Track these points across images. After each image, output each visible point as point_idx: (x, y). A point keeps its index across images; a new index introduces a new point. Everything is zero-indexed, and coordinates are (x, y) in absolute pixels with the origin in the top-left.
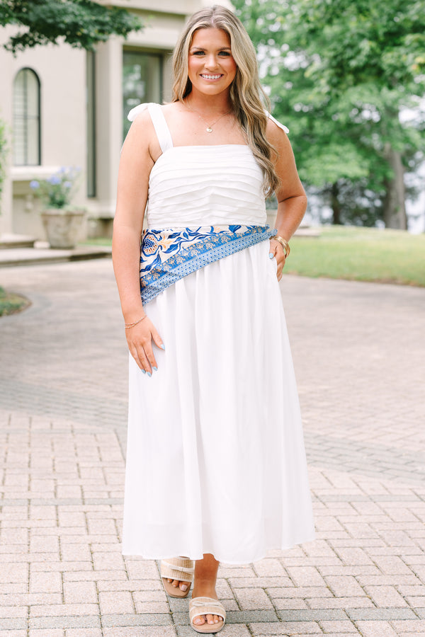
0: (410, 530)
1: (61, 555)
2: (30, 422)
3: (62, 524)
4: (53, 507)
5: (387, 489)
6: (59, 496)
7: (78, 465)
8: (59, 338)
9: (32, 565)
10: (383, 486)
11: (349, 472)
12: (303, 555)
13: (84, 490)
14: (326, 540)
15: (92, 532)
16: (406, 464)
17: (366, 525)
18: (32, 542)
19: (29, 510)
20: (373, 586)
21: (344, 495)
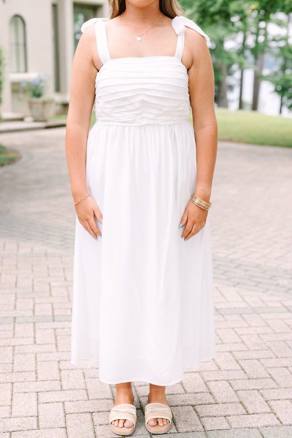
0: (288, 340)
1: (37, 373)
2: (18, 247)
3: (38, 342)
4: (32, 325)
5: (263, 301)
6: (37, 314)
7: (50, 284)
8: (38, 182)
9: (15, 385)
10: (260, 299)
11: (234, 286)
12: (216, 368)
13: (54, 308)
14: (230, 352)
15: (60, 349)
16: (271, 278)
17: (256, 336)
18: (15, 361)
19: (14, 328)
20: (275, 400)
21: (235, 308)
